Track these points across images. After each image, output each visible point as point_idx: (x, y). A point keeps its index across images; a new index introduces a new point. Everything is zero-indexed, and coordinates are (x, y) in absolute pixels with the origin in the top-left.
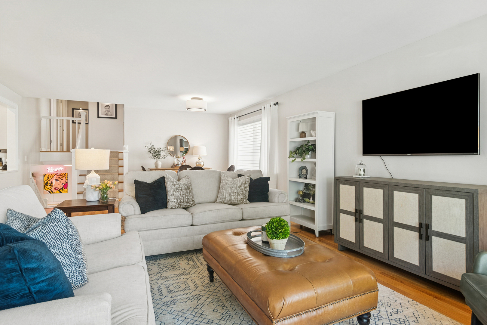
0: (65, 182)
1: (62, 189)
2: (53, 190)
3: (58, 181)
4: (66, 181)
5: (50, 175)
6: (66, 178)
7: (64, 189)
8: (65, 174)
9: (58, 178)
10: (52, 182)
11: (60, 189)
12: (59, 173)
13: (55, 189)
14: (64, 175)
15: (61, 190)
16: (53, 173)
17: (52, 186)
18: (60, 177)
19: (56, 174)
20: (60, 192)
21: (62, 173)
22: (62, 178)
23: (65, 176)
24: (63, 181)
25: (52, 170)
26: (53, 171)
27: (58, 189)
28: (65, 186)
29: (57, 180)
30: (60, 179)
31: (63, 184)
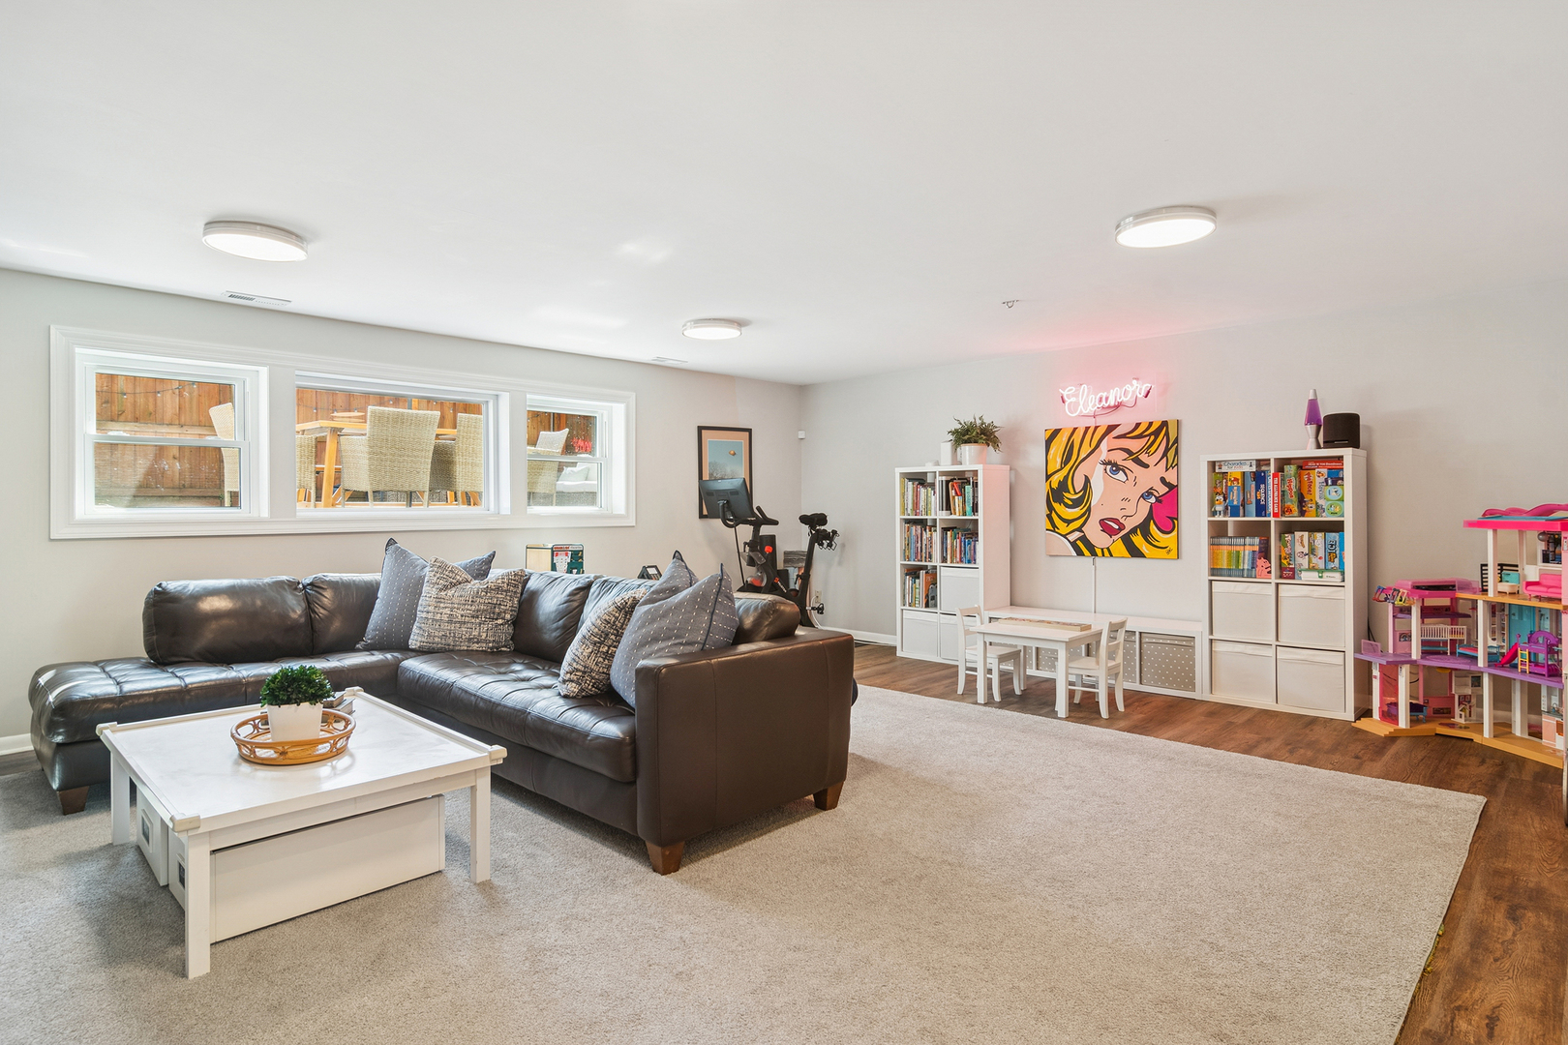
0: (1163, 480)
1: (1144, 529)
2: (1094, 533)
3: (1121, 476)
4: (1171, 477)
5: (1077, 438)
6: (1165, 454)
7: (1153, 528)
8: (1165, 424)
9: (1119, 457)
10: (1087, 480)
11: (1133, 531)
12: (1125, 420)
13: (1105, 527)
14: (1157, 433)
15: (1138, 540)
16: (1091, 423)
17: (1089, 509)
18: (1135, 445)
19: (1111, 428)
20: (1135, 552)
21: (1145, 420)
22: (1143, 457)
23: (1162, 437)
24: (1151, 477)
25: (1085, 406)
26: (1090, 409)
27: (1122, 527)
28: (1165, 511)
29: (1116, 468)
30: (1130, 464)
31: (1149, 493)
